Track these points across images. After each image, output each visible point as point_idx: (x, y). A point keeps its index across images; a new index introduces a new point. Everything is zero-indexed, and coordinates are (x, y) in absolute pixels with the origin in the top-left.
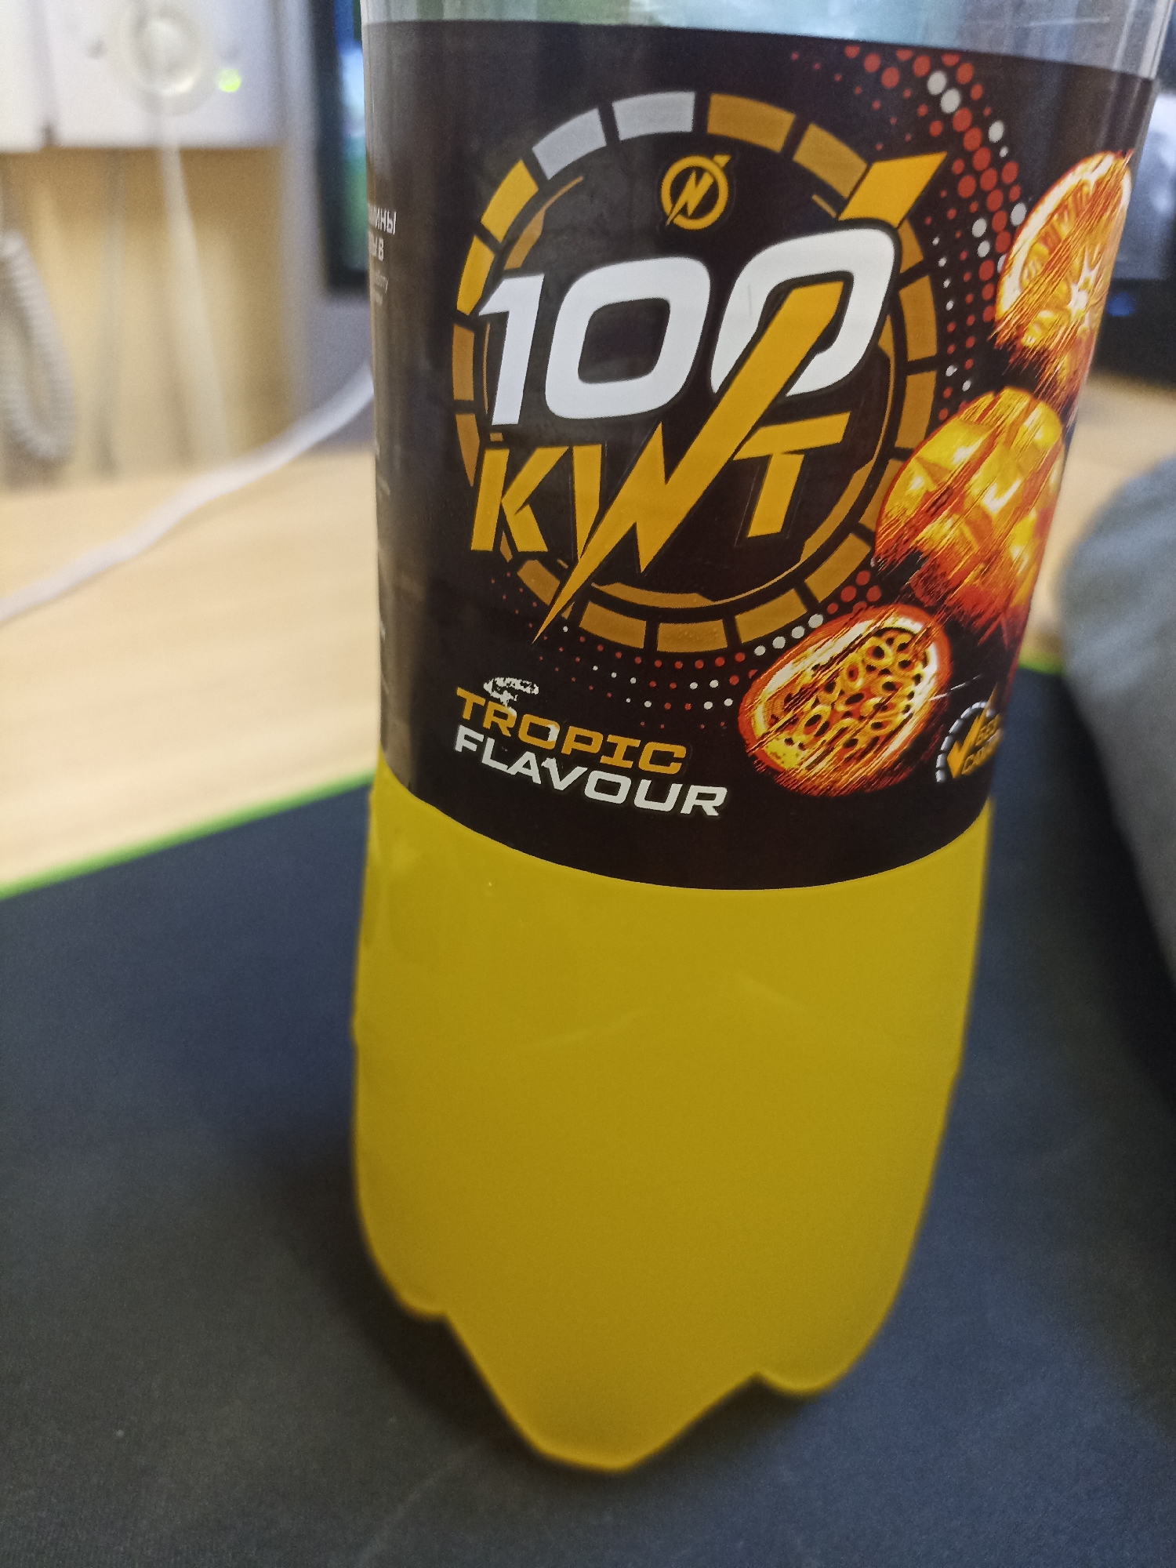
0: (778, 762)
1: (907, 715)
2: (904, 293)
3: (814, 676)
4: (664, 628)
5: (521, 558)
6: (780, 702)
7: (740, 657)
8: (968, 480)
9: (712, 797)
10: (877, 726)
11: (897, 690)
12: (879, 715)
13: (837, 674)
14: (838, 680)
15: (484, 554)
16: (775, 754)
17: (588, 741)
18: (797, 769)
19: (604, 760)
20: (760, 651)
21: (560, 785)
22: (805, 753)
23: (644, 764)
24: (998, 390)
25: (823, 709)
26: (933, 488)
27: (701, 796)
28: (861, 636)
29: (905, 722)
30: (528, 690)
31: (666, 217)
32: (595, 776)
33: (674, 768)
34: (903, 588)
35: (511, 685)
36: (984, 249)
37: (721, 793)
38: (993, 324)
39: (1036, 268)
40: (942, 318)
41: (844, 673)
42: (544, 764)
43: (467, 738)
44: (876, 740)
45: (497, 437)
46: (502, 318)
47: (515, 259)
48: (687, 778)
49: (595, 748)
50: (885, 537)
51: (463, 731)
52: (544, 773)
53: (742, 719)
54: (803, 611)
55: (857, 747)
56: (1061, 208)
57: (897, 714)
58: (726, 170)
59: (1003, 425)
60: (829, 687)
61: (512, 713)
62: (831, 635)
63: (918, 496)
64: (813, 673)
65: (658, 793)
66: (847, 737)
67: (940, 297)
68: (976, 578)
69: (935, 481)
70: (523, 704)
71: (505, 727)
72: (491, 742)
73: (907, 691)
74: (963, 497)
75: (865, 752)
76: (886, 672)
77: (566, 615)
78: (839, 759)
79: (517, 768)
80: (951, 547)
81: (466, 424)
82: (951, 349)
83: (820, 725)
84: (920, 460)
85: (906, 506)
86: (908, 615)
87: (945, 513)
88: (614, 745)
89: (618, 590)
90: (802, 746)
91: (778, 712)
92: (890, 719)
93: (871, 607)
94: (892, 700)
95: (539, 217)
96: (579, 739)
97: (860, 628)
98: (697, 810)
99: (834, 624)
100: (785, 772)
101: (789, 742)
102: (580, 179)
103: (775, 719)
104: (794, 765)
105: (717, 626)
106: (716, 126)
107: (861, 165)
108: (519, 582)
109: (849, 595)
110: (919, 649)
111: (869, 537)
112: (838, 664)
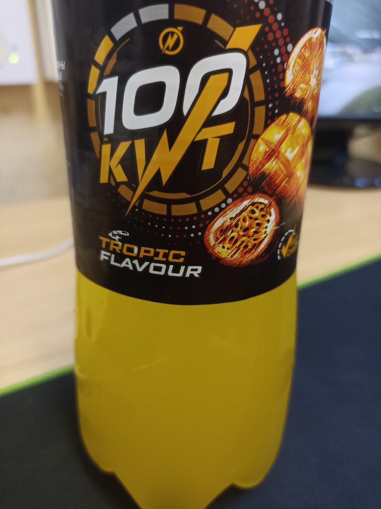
0: (220, 255)
1: (266, 235)
2: (252, 76)
3: (230, 222)
4: (174, 207)
5: (118, 184)
6: (218, 232)
7: (203, 216)
8: (280, 146)
9: (196, 270)
10: (255, 240)
11: (261, 226)
12: (255, 235)
13: (239, 220)
14: (239, 223)
15: (104, 184)
16: (219, 252)
17: (149, 252)
18: (227, 258)
19: (156, 258)
20: (210, 213)
21: (140, 269)
22: (229, 251)
23: (171, 259)
24: (288, 114)
25: (235, 234)
26: (268, 149)
27: (192, 270)
28: (246, 205)
29: (265, 237)
30: (125, 234)
31: (161, 51)
32: (153, 265)
33: (181, 260)
34: (260, 187)
35: (119, 233)
36: (279, 60)
37: (200, 268)
38: (284, 88)
39: (297, 68)
40: (266, 86)
41: (241, 220)
42: (133, 262)
43: (105, 255)
44: (255, 245)
45: (106, 139)
46: (104, 95)
47: (107, 71)
48: (187, 264)
49: (152, 254)
50: (252, 168)
51: (103, 252)
52: (134, 265)
53: (205, 240)
54: (224, 197)
55: (248, 248)
56: (305, 46)
57: (261, 235)
58: (182, 32)
59: (291, 126)
60: (236, 226)
61: (120, 244)
62: (236, 205)
63: (263, 153)
64: (230, 221)
65: (176, 270)
66: (244, 244)
67: (264, 78)
68: (286, 183)
69: (268, 147)
70: (124, 240)
71: (118, 249)
72: (113, 256)
73: (265, 226)
74: (279, 153)
75: (251, 250)
76: (256, 219)
77: (137, 205)
78: (242, 253)
79: (123, 265)
80: (276, 171)
81: (94, 136)
82: (270, 97)
83: (234, 240)
84: (262, 139)
85: (259, 156)
86: (263, 197)
87: (273, 159)
88: (159, 253)
89: (155, 194)
90: (228, 249)
91: (218, 236)
92: (258, 237)
93: (249, 195)
94: (260, 230)
95: (115, 55)
96: (146, 251)
97: (246, 203)
98: (192, 275)
99: (236, 202)
100: (222, 259)
101: (223, 247)
102: (129, 39)
103: (217, 239)
104: (226, 256)
105: (193, 205)
106: (177, 16)
107: (231, 29)
108: (119, 194)
109: (241, 190)
110: (268, 210)
111: (246, 168)
112: (239, 217)
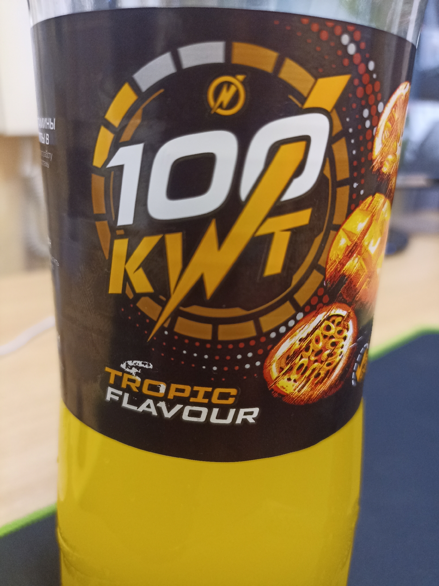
0: (284, 390)
1: (341, 356)
2: (335, 147)
3: (299, 344)
4: (222, 328)
5: (138, 296)
6: (284, 360)
7: (263, 339)
8: (363, 239)
9: (251, 413)
10: (329, 365)
11: (337, 345)
12: (330, 359)
13: (310, 342)
14: (311, 345)
15: (116, 296)
16: (283, 387)
17: (183, 391)
18: (293, 393)
19: (192, 400)
20: (273, 335)
21: (168, 415)
22: (297, 384)
23: (215, 400)
24: (373, 195)
25: (305, 361)
26: (349, 243)
27: (246, 414)
28: (321, 321)
29: (340, 360)
30: (147, 366)
31: (211, 109)
32: (188, 409)
33: (231, 401)
34: (338, 295)
35: (137, 364)
36: (368, 124)
37: (256, 411)
38: (372, 161)
39: (387, 134)
40: (352, 159)
41: (314, 341)
42: (158, 405)
43: (113, 393)
44: (328, 372)
45: (121, 232)
46: (120, 168)
47: (127, 136)
48: (238, 406)
49: (187, 394)
50: (330, 270)
51: (110, 390)
52: (159, 410)
53: (266, 371)
54: (293, 312)
55: (320, 377)
56: (395, 105)
57: (336, 357)
58: (243, 83)
59: (376, 211)
60: (307, 349)
61: (138, 379)
62: (307, 322)
63: (344, 248)
64: (299, 343)
65: (223, 415)
66: (316, 372)
67: (350, 147)
68: (366, 286)
69: (350, 240)
70: (144, 374)
71: (134, 387)
72: (126, 396)
73: (341, 345)
74: (361, 247)
75: (323, 379)
76: (332, 337)
77: (166, 325)
78: (313, 384)
79: (143, 408)
80: (357, 273)
81: (102, 227)
82: (355, 174)
83: (304, 368)
84: (344, 230)
85: (339, 254)
86: (340, 308)
87: (355, 255)
88: (197, 392)
89: (195, 310)
90: (295, 381)
91: (283, 365)
92: (333, 360)
93: (325, 306)
94: (335, 351)
95: (139, 112)
96: (177, 390)
97: (320, 317)
98: (244, 421)
99: (308, 318)
100: (287, 395)
101: (289, 379)
102: (162, 91)
103: (282, 369)
104: (292, 391)
105: (251, 324)
106: (236, 60)
107: (312, 79)
108: (138, 310)
109: (314, 302)
110: (346, 323)
111: (322, 270)
112: (311, 336)
